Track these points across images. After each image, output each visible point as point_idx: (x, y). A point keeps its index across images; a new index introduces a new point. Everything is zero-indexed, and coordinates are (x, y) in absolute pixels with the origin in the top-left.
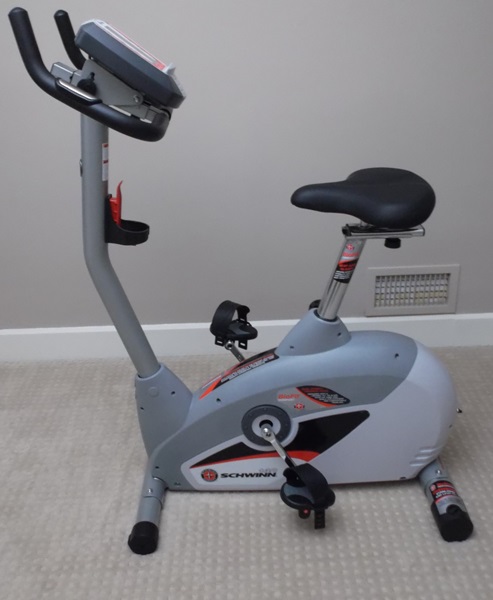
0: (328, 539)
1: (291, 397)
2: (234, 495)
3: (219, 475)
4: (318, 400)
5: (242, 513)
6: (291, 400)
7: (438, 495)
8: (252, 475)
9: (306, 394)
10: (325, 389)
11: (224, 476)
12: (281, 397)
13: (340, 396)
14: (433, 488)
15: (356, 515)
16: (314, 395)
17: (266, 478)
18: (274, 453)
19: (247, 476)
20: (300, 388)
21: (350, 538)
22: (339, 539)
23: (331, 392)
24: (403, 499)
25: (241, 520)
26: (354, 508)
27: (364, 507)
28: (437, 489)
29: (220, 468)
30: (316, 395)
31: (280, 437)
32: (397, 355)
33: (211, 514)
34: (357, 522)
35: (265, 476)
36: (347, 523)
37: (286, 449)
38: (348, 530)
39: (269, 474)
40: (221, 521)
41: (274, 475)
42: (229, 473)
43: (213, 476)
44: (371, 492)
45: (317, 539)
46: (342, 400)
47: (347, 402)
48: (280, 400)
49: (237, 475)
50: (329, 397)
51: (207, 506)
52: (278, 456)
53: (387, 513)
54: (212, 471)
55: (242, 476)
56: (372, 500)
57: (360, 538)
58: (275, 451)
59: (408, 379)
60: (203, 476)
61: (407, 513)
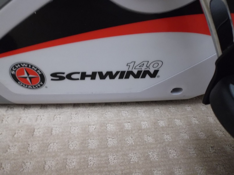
3: (48, 78)
5: (93, 144)
8: (111, 75)
11: (57, 76)
17: (140, 80)
19: (102, 76)
35: (136, 76)
39: (145, 74)
41: (154, 75)
42: (67, 73)
43: (35, 79)
49: (84, 76)
51: (31, 131)
55: (93, 76)
60: (14, 77)
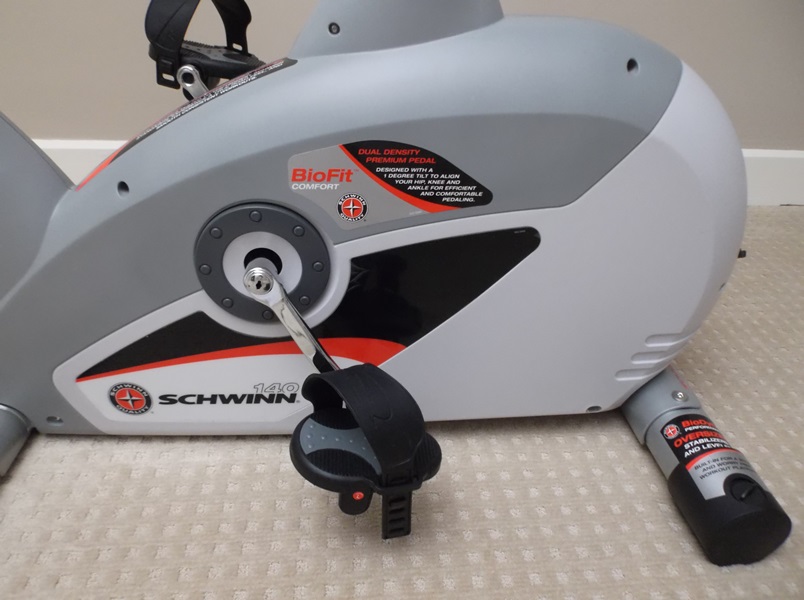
0: (417, 560)
1: (328, 176)
2: (199, 445)
3: (156, 400)
4: (403, 188)
5: (207, 489)
6: (328, 186)
7: (691, 448)
8: (237, 400)
9: (370, 168)
10: (425, 153)
11: (168, 400)
12: (301, 175)
13: (466, 180)
14: (672, 432)
15: (486, 495)
16: (392, 172)
17: (275, 404)
18: (286, 344)
20: (353, 149)
21: (475, 557)
22: (445, 559)
23: (443, 166)
24: (590, 455)
25: (202, 508)
26: (481, 477)
27: (505, 476)
28: (684, 434)
29: (153, 379)
30: (401, 174)
31: (303, 299)
32: (632, 64)
33: (130, 492)
34: (490, 514)
36: (464, 515)
37: (319, 333)
38: (469, 536)
39: (280, 398)
40: (149, 511)
42: (180, 395)
43: (139, 402)
44: (517, 440)
45: (389, 561)
46: (471, 194)
47: (484, 198)
48: (296, 186)
49: (201, 399)
50: (437, 182)
51: (127, 472)
52: (296, 350)
53: (559, 491)
54: (134, 389)
55: (213, 400)
56: (522, 458)
57: (501, 557)
58: (289, 339)
59: (657, 132)
60: (113, 400)
61: (607, 490)
